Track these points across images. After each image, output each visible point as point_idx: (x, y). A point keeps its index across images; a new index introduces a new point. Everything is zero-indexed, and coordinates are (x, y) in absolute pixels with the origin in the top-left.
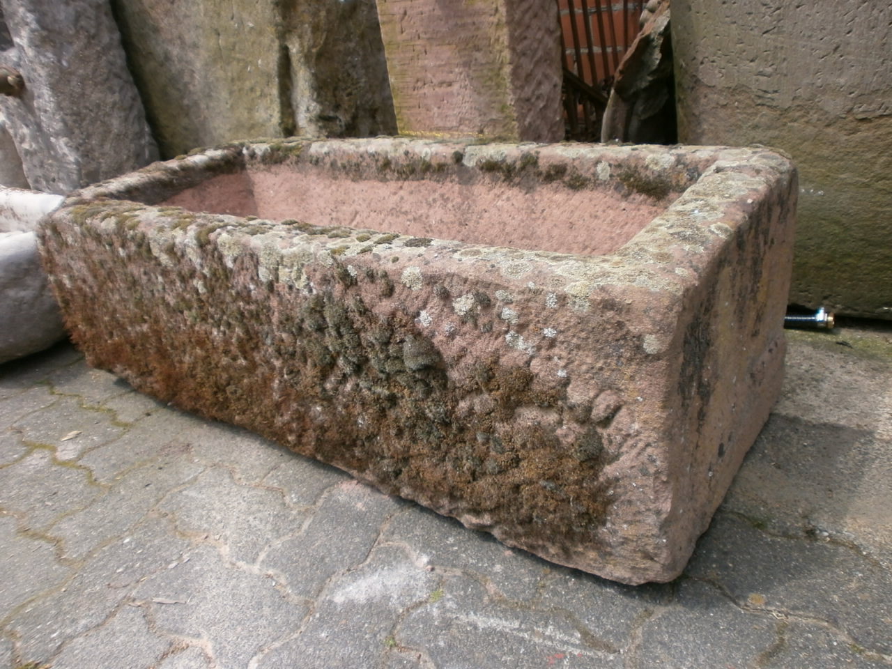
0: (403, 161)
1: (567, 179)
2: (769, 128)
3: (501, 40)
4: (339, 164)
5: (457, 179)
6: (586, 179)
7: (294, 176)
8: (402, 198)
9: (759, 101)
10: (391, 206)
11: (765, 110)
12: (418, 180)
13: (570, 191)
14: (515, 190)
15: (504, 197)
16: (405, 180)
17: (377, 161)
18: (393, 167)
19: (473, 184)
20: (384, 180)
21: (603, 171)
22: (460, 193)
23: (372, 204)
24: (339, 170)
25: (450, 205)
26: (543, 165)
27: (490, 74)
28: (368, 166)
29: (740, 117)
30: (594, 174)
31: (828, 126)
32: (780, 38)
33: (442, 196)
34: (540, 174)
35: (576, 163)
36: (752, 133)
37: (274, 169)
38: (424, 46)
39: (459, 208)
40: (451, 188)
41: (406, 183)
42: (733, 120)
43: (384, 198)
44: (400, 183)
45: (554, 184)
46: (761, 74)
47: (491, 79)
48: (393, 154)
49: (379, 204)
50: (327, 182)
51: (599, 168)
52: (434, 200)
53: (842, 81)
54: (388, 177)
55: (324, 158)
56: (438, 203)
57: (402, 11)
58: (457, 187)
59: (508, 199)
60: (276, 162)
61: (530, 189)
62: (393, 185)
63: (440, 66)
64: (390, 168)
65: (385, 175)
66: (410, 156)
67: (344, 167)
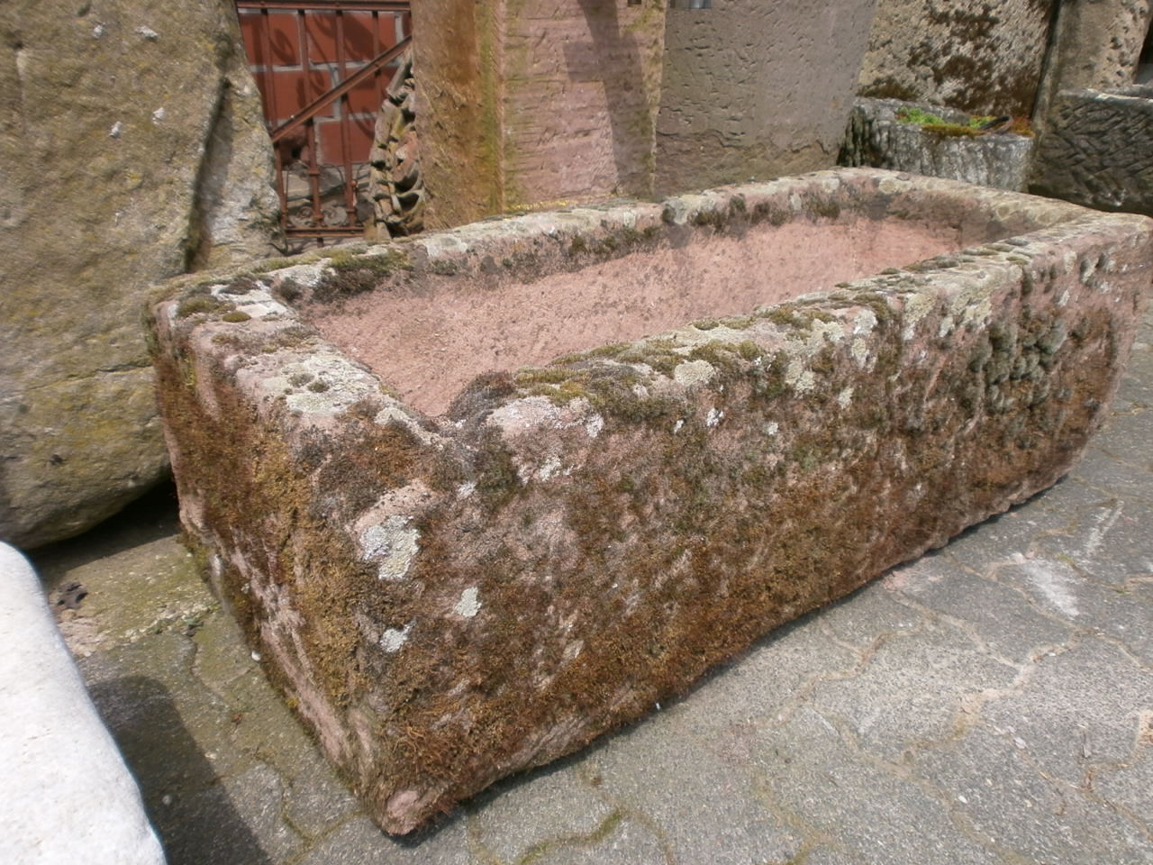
0: (601, 236)
1: (770, 216)
2: (733, 166)
3: (654, 77)
4: (498, 262)
5: (668, 243)
6: (784, 213)
7: (405, 305)
8: (605, 286)
9: (726, 143)
10: (592, 302)
11: (731, 151)
12: (623, 256)
13: (774, 228)
14: (728, 239)
15: (719, 250)
16: (606, 260)
17: (562, 244)
18: (587, 246)
19: (686, 245)
20: (576, 268)
21: (796, 201)
22: (675, 259)
23: (564, 307)
24: (500, 272)
25: (666, 277)
26: (750, 206)
27: (637, 117)
28: (548, 254)
29: (705, 159)
30: (790, 207)
31: (776, 158)
32: (753, 87)
33: (655, 268)
34: (746, 218)
35: (775, 199)
36: (717, 173)
37: (352, 304)
38: (563, 83)
39: (677, 278)
40: (664, 255)
41: (607, 265)
42: (697, 164)
43: (581, 294)
44: (599, 267)
45: (761, 225)
46: (734, 119)
47: (636, 124)
48: (585, 229)
49: (575, 305)
50: (477, 298)
51: (793, 200)
52: (647, 277)
53: (789, 121)
54: (581, 262)
55: (465, 261)
56: (652, 279)
57: (540, 33)
58: (670, 253)
59: (724, 252)
60: (358, 292)
61: (740, 236)
62: (590, 271)
63: (579, 109)
64: (585, 251)
65: (576, 261)
66: (610, 226)
67: (507, 265)
